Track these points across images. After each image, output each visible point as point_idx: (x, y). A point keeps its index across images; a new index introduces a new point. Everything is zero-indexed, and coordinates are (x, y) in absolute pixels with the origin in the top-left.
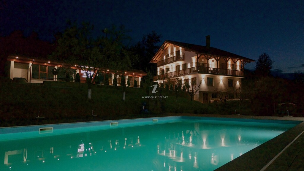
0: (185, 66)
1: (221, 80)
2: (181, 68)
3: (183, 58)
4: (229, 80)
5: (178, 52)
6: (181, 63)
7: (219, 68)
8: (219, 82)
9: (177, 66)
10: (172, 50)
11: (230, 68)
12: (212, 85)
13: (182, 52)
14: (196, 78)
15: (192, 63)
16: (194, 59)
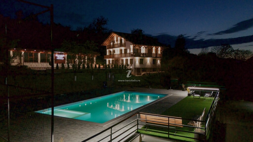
0: (126, 50)
1: (148, 60)
2: (123, 52)
3: (125, 45)
4: (153, 60)
5: (121, 40)
6: (123, 48)
7: (147, 52)
8: (147, 62)
9: (120, 50)
10: (117, 38)
11: (154, 52)
12: (143, 64)
13: (124, 41)
14: (132, 59)
15: (130, 49)
16: (132, 47)
